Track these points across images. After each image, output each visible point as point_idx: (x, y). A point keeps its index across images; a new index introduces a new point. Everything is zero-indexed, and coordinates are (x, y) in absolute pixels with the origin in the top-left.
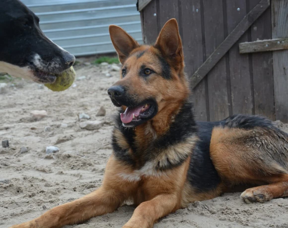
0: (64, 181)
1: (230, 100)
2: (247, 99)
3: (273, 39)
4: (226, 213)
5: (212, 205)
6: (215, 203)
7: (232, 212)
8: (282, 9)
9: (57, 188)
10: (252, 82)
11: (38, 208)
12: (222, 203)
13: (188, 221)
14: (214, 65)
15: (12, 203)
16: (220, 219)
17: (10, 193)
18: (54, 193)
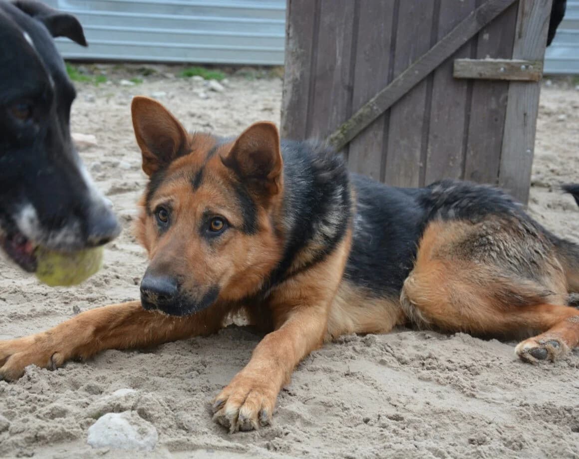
0: (117, 263)
1: (424, 158)
2: (454, 160)
3: (514, 61)
4: (429, 366)
5: (399, 345)
6: (403, 341)
7: (440, 366)
8: (537, 8)
9: (105, 274)
10: (467, 131)
11: (64, 309)
12: (417, 344)
13: (359, 376)
14: (406, 91)
15: (15, 292)
16: (419, 378)
17: (15, 273)
18: (98, 283)
